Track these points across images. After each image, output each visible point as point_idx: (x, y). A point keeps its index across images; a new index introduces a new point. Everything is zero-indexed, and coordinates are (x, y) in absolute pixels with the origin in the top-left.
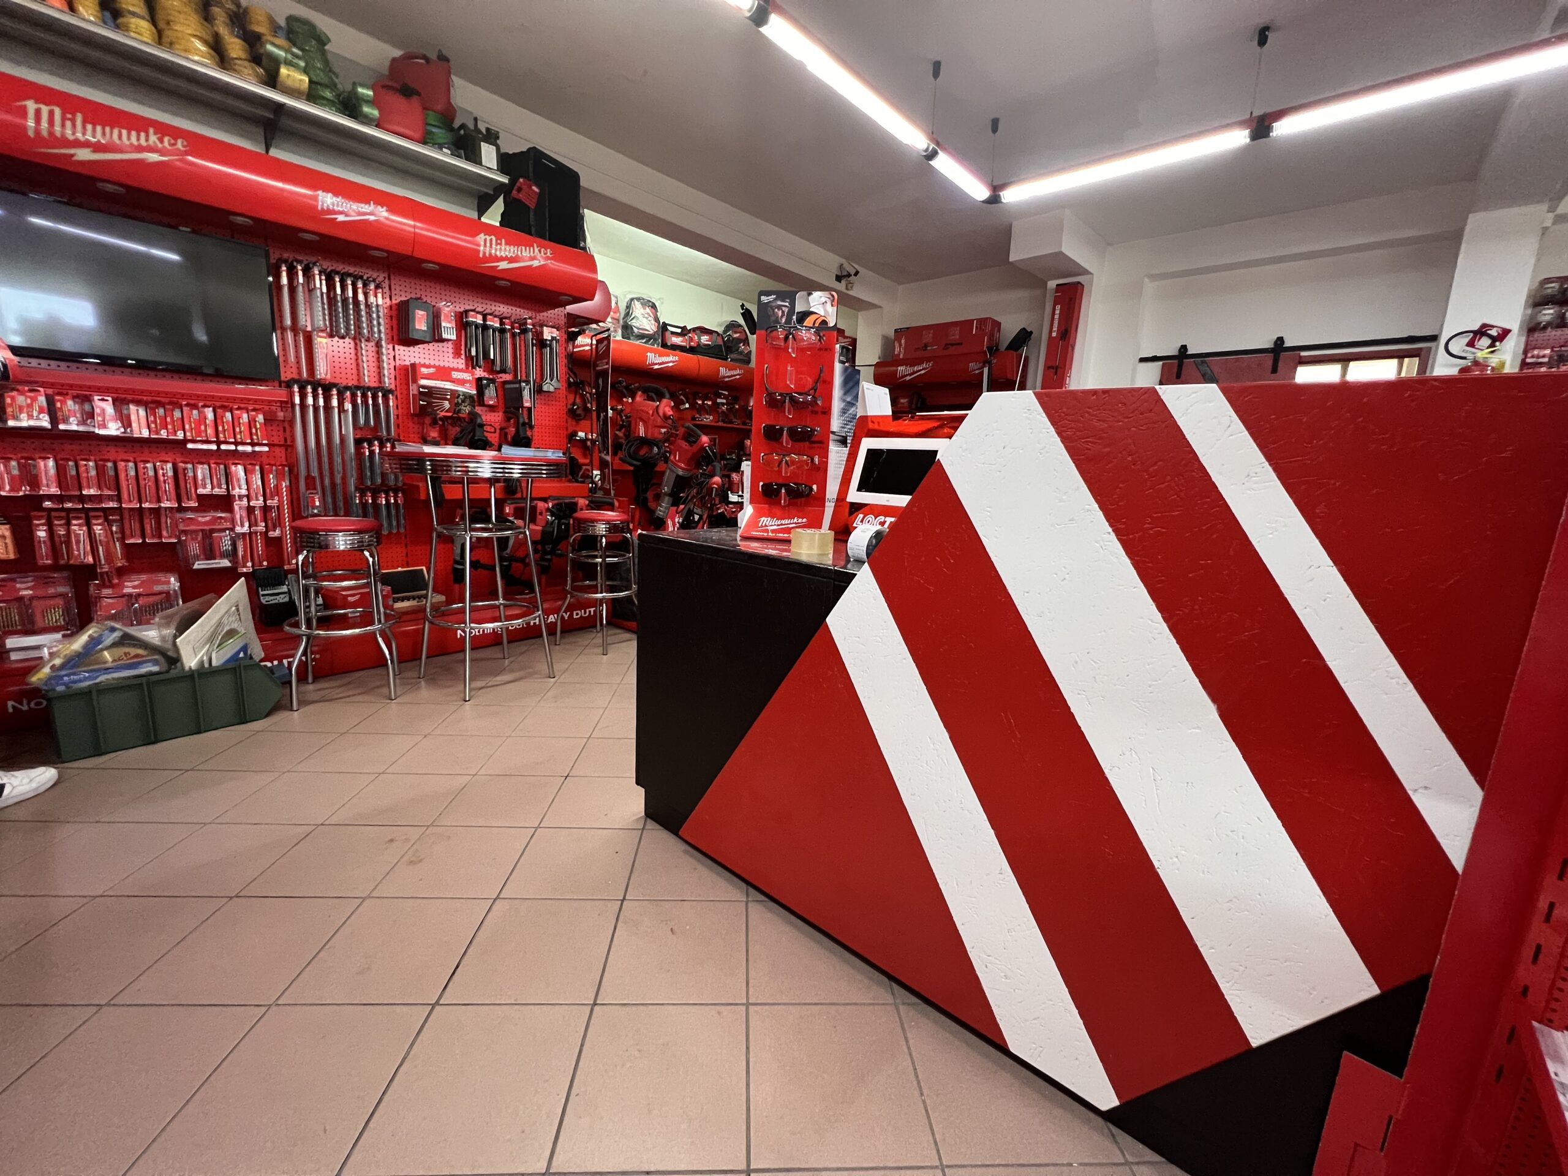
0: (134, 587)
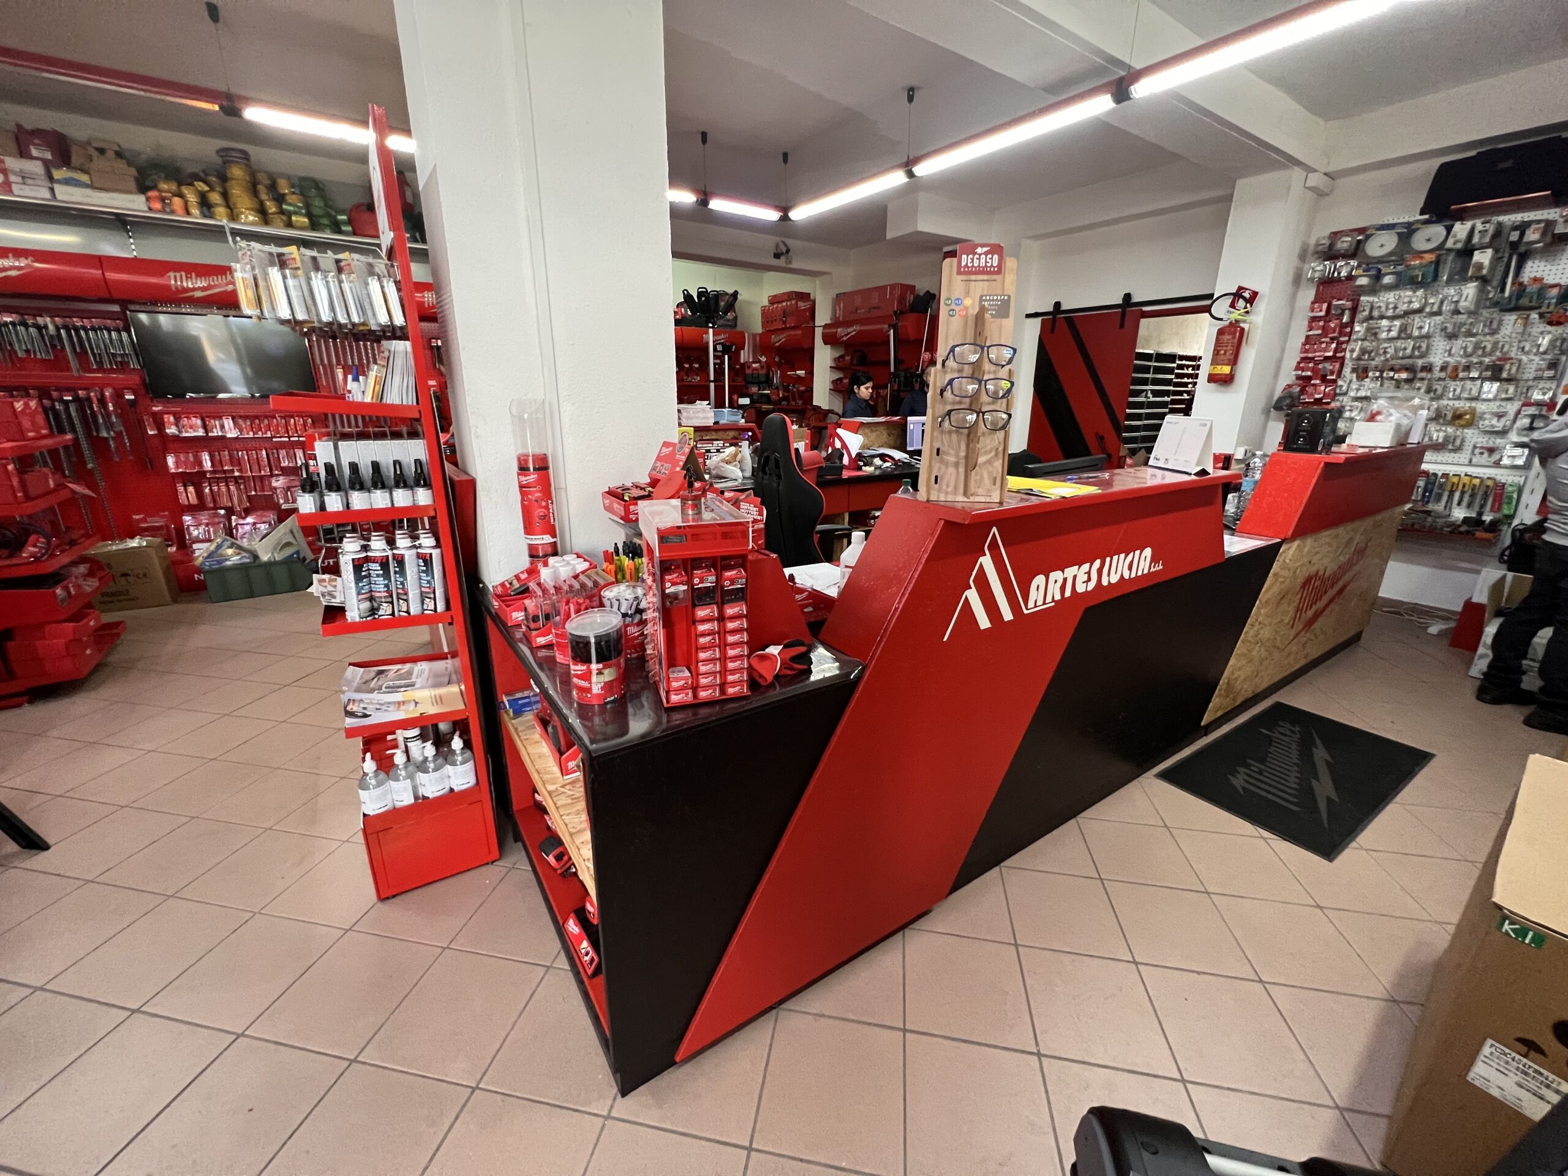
0: (253, 519)
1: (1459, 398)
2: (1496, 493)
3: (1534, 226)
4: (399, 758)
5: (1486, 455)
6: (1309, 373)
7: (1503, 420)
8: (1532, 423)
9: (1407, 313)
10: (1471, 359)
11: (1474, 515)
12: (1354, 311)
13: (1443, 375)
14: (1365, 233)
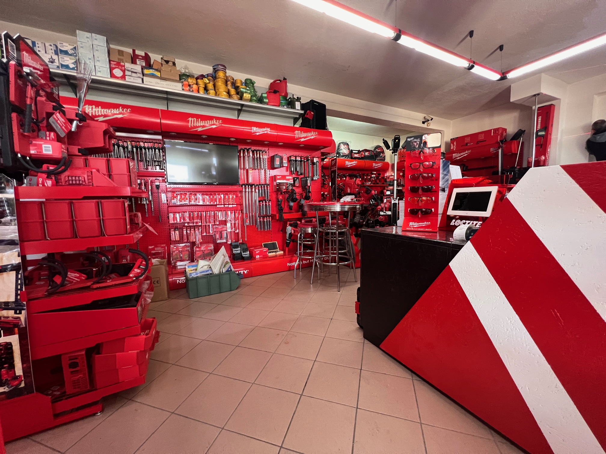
0: (203, 248)
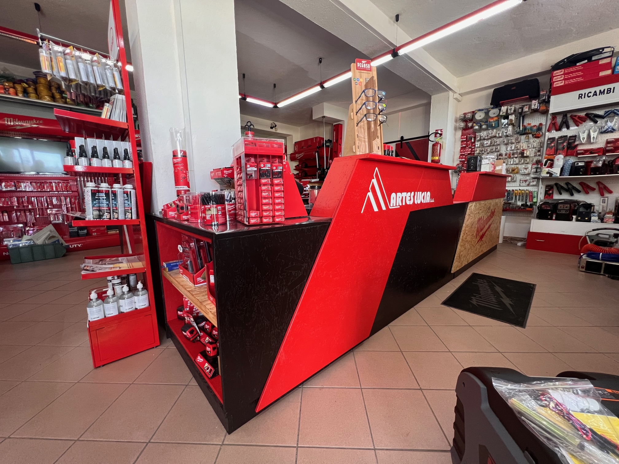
1: (513, 164)
2: (530, 195)
3: (525, 107)
4: (110, 292)
5: (524, 182)
6: (464, 159)
7: (527, 170)
8: (536, 170)
9: (491, 138)
10: (514, 151)
11: (524, 203)
12: (475, 138)
13: (506, 157)
14: (474, 113)
